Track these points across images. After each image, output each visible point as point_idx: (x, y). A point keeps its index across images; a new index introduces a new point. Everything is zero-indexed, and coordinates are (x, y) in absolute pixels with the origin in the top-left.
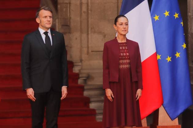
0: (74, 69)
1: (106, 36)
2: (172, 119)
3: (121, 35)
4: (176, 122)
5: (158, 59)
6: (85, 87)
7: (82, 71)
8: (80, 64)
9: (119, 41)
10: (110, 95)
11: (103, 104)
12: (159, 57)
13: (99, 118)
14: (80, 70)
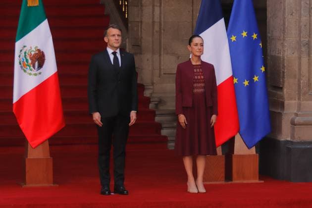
0: (145, 92)
1: (180, 58)
2: (249, 148)
3: (196, 56)
4: (253, 151)
5: (234, 82)
6: (157, 113)
7: (154, 95)
8: (151, 87)
9: (194, 63)
10: (183, 121)
11: (175, 131)
12: (235, 81)
13: (171, 145)
14: (151, 94)
